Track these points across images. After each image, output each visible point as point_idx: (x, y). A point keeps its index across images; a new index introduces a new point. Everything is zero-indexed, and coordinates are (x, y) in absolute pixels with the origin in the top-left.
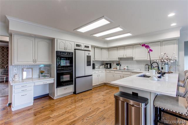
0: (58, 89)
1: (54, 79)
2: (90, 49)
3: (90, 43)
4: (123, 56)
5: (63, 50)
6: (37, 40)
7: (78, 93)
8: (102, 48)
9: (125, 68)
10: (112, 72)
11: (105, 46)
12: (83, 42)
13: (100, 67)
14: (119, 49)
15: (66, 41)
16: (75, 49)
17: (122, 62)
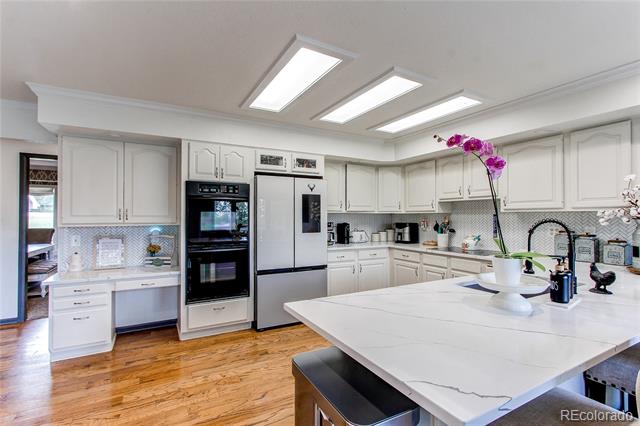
0: (191, 306)
1: (178, 273)
2: (320, 169)
3: (317, 149)
4: (457, 195)
5: (212, 179)
6: (130, 148)
7: (265, 329)
8: (378, 167)
9: (466, 246)
10: (413, 256)
11: (390, 157)
12: (290, 148)
13: (376, 236)
14: (444, 165)
15: (222, 147)
16: (256, 173)
17: (457, 219)
